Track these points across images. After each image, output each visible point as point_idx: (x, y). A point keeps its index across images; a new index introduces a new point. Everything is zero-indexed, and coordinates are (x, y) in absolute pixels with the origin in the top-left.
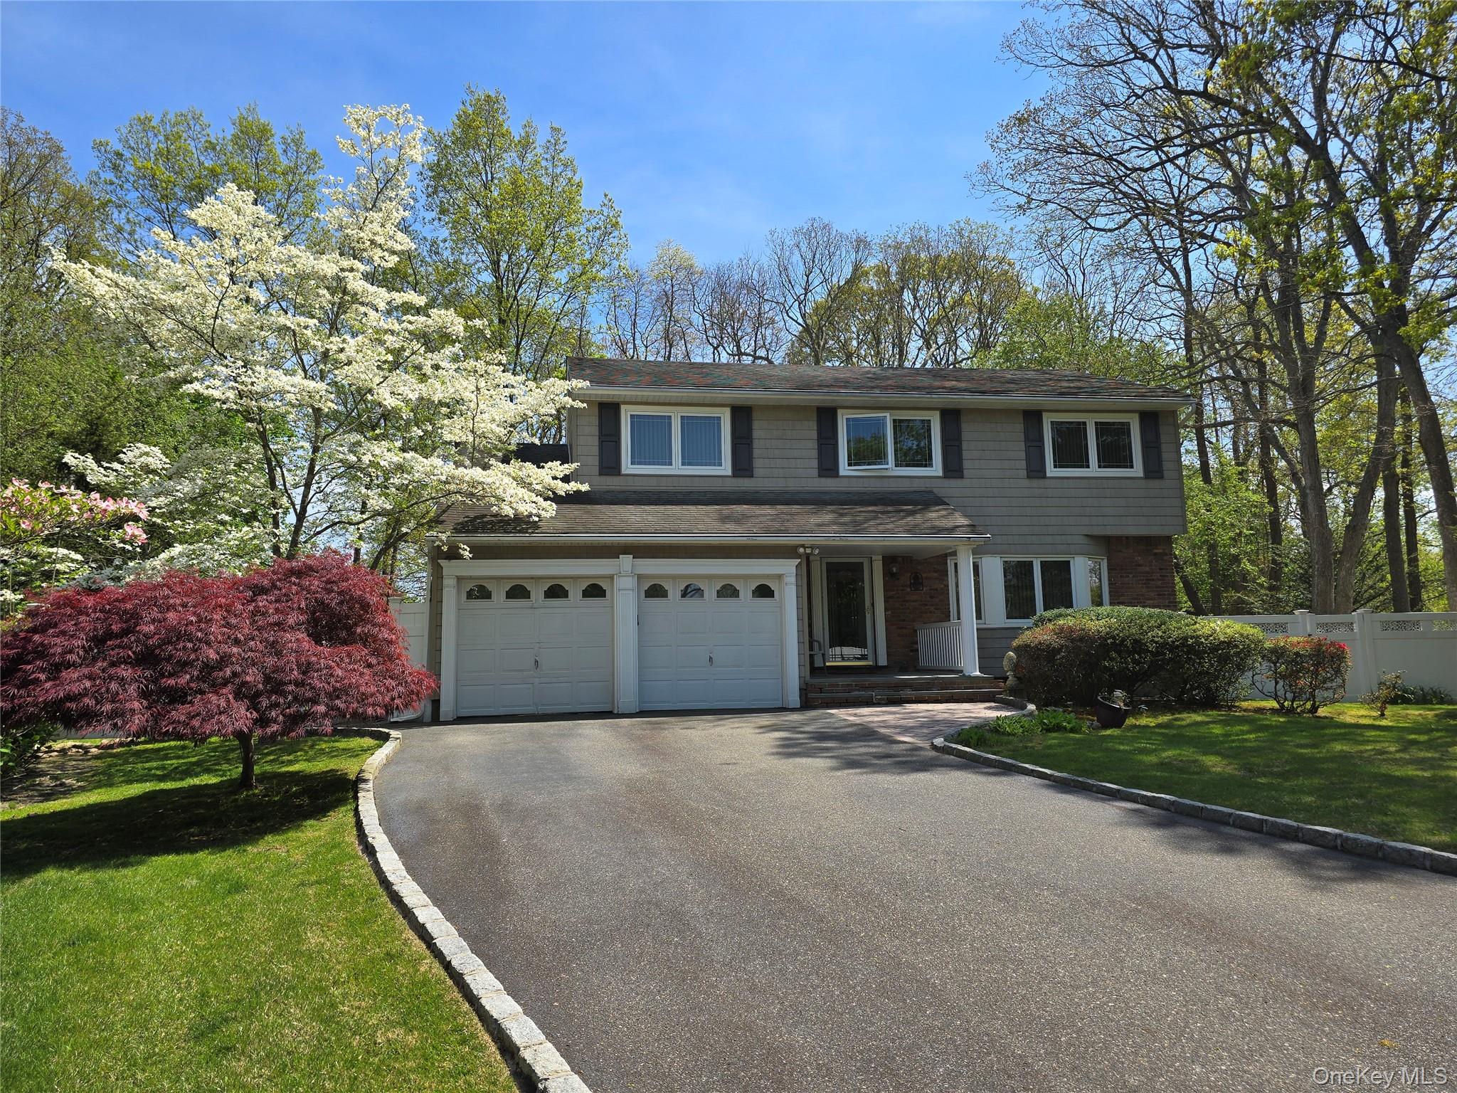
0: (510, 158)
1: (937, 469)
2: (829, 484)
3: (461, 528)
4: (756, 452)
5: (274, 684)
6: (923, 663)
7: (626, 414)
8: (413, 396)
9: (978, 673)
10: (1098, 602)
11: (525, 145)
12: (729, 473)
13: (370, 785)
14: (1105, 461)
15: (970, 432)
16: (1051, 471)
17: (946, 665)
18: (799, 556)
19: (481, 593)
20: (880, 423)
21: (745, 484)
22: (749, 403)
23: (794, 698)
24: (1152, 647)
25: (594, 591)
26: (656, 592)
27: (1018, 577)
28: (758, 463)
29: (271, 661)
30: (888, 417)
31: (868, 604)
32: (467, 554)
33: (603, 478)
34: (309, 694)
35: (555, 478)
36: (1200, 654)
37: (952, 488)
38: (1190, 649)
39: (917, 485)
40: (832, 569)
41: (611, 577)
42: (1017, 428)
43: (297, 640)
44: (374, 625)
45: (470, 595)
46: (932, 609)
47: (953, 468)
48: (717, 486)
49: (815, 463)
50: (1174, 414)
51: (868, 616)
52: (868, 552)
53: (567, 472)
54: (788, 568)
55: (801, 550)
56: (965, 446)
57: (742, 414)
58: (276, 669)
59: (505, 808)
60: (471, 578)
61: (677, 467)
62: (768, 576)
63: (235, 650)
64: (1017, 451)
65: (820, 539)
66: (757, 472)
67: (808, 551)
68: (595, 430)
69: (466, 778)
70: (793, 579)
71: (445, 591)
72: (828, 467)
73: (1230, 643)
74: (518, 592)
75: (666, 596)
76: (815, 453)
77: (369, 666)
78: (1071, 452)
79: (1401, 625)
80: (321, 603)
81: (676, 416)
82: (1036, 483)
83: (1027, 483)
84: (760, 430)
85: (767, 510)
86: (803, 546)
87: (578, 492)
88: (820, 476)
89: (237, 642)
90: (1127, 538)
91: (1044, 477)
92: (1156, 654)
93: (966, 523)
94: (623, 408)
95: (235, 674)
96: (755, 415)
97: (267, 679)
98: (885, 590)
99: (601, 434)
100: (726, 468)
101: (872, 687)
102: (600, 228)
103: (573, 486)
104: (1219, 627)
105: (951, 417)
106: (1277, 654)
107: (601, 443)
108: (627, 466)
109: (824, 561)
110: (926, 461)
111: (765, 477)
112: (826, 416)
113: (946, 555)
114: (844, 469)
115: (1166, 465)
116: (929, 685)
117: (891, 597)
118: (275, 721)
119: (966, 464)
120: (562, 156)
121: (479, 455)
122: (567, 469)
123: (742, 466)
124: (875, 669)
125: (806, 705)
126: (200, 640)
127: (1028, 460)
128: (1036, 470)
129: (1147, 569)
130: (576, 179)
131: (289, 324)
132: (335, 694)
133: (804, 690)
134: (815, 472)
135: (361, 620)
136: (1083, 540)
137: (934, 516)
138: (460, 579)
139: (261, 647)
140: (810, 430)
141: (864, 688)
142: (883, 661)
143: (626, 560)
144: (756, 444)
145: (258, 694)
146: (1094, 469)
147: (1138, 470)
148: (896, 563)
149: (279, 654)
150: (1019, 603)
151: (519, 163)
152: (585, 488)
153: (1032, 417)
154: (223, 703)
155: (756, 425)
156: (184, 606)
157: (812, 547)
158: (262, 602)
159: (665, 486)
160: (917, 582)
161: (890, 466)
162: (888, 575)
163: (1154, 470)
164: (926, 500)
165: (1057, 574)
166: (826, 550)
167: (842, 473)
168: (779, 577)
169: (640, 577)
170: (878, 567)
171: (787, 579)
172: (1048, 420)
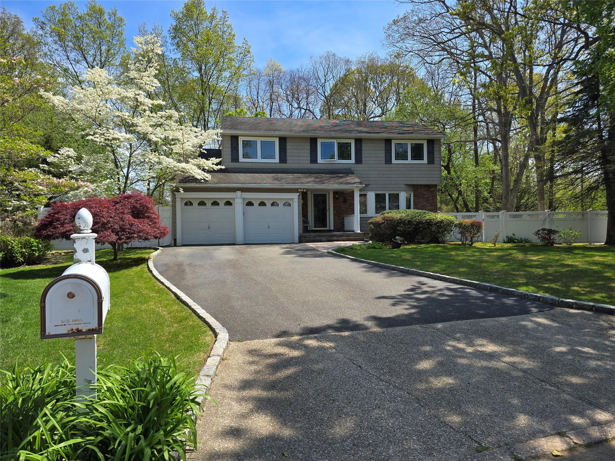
0: (206, 24)
1: (353, 161)
2: (314, 166)
3: (182, 181)
4: (288, 154)
5: (123, 229)
6: (346, 228)
7: (241, 140)
8: (163, 137)
9: (359, 232)
10: (408, 207)
11: (213, 17)
12: (278, 162)
13: (152, 259)
14: (413, 158)
15: (365, 147)
16: (394, 161)
17: (351, 229)
18: (299, 192)
19: (189, 203)
20: (332, 144)
21: (283, 166)
22: (286, 136)
23: (297, 240)
24: (415, 223)
25: (229, 203)
26: (250, 204)
27: (380, 198)
28: (288, 158)
29: (121, 223)
30: (335, 141)
31: (328, 208)
32: (182, 192)
33: (232, 163)
34: (132, 232)
35: (213, 164)
36: (431, 225)
37: (357, 168)
38: (429, 223)
39: (345, 167)
41: (234, 199)
42: (383, 145)
43: (128, 217)
44: (150, 213)
45: (186, 204)
46: (350, 210)
47: (359, 160)
48: (273, 166)
49: (309, 158)
50: (440, 140)
51: (328, 213)
52: (328, 191)
53: (218, 162)
54: (295, 196)
55: (300, 190)
56: (363, 152)
57: (283, 140)
58: (123, 225)
59: (190, 265)
60: (186, 198)
61: (259, 160)
62: (289, 199)
63: (111, 219)
64: (382, 154)
65: (310, 186)
66: (288, 161)
67: (302, 190)
68: (230, 146)
69: (180, 259)
70: (297, 200)
71: (177, 203)
72: (314, 160)
73: (442, 222)
74: (202, 203)
75: (253, 205)
76: (309, 155)
77: (150, 225)
78: (402, 156)
79: (515, 216)
80: (134, 207)
81: (259, 140)
82: (388, 165)
83: (385, 165)
84: (289, 146)
85: (290, 176)
86: (300, 189)
87: (221, 169)
88: (311, 163)
89: (111, 217)
90: (421, 185)
91: (391, 163)
92: (416, 225)
93: (358, 181)
94: (240, 137)
95: (111, 226)
96: (287, 140)
97: (121, 228)
98: (334, 204)
99: (232, 147)
100: (277, 160)
101: (323, 236)
102: (242, 53)
103: (219, 167)
104: (440, 216)
105: (359, 141)
106: (460, 225)
107: (232, 150)
108: (241, 159)
109: (313, 193)
110: (349, 158)
111: (291, 164)
112: (313, 141)
114: (320, 160)
115: (436, 159)
116: (342, 236)
117: (336, 206)
118: (123, 239)
119: (363, 159)
120: (227, 23)
121: (185, 158)
122: (218, 160)
123: (283, 159)
124: (330, 231)
125: (300, 241)
126: (101, 217)
127: (386, 157)
128: (388, 161)
129: (427, 196)
130: (233, 33)
132: (140, 232)
133: (300, 237)
134: (309, 162)
135: (147, 212)
136: (404, 186)
137: (349, 179)
138: (182, 199)
139: (118, 219)
140: (307, 146)
141: (320, 236)
142: (332, 228)
143: (239, 193)
144: (288, 151)
145: (118, 232)
146: (409, 161)
147: (425, 161)
148: (337, 194)
149: (123, 221)
150: (380, 208)
151: (209, 25)
152: (223, 167)
153: (388, 142)
154: (108, 233)
155: (288, 144)
156: (96, 207)
157: (303, 189)
158: (117, 206)
159: (254, 166)
160: (345, 201)
161: (336, 160)
162: (335, 198)
163: (431, 161)
164: (348, 172)
165: (395, 198)
166: (312, 190)
167: (319, 162)
168: (293, 199)
169: (244, 199)
170: (331, 195)
171: (295, 200)
172: (394, 143)
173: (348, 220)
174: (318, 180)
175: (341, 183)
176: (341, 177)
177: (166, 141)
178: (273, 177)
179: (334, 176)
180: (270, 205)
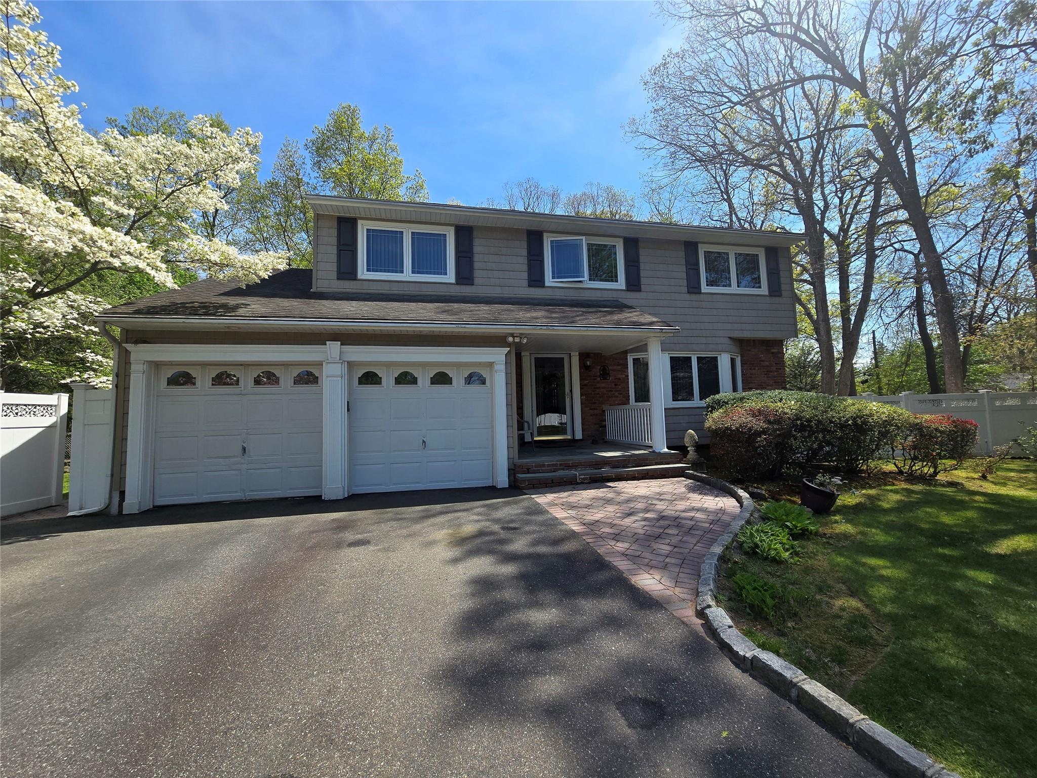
1: (621, 284)
2: (536, 293)
4: (477, 265)
6: (609, 437)
7: (362, 227)
9: (666, 450)
10: (735, 387)
12: (453, 281)
14: (741, 282)
15: (647, 257)
16: (705, 288)
18: (508, 345)
19: (182, 378)
20: (577, 247)
21: (466, 290)
22: (471, 224)
23: (502, 480)
25: (306, 378)
26: (369, 378)
27: (680, 369)
28: (478, 274)
30: (584, 241)
31: (567, 390)
33: (341, 283)
37: (631, 298)
39: (607, 296)
40: (540, 363)
41: (320, 364)
42: (681, 255)
46: (616, 394)
47: (633, 284)
48: (443, 291)
49: (525, 275)
50: (788, 249)
51: (568, 401)
52: (568, 349)
54: (498, 356)
55: (511, 339)
56: (642, 266)
57: (465, 234)
60: (171, 364)
61: (407, 275)
62: (480, 364)
64: (680, 272)
65: (529, 327)
66: (476, 281)
67: (517, 340)
68: (334, 240)
70: (503, 367)
71: (133, 377)
72: (536, 280)
74: (226, 378)
75: (380, 383)
76: (525, 267)
78: (718, 276)
81: (407, 231)
82: (694, 297)
83: (687, 296)
84: (479, 246)
85: (484, 307)
86: (512, 335)
88: (530, 286)
90: (754, 341)
91: (700, 293)
94: (360, 222)
96: (475, 234)
98: (581, 379)
99: (339, 243)
100: (450, 277)
101: (575, 466)
102: (413, 188)
105: (632, 243)
107: (339, 252)
108: (363, 273)
109: (533, 356)
110: (613, 278)
111: (483, 286)
112: (534, 238)
113: (625, 353)
114: (549, 280)
115: (784, 287)
117: (586, 385)
119: (643, 281)
123: (465, 275)
124: (573, 445)
125: (514, 490)
127: (688, 279)
128: (694, 287)
129: (767, 363)
133: (513, 471)
134: (526, 283)
136: (728, 341)
137: (627, 315)
138: (157, 366)
140: (521, 249)
141: (568, 467)
142: (579, 436)
143: (334, 347)
144: (476, 258)
146: (734, 288)
147: (764, 290)
150: (681, 389)
153: (692, 246)
155: (477, 242)
157: (519, 337)
159: (395, 290)
160: (605, 374)
161: (585, 280)
162: (584, 367)
163: (775, 290)
164: (618, 306)
165: (709, 367)
166: (537, 343)
167: (547, 284)
168: (491, 365)
169: (351, 365)
170: (575, 360)
171: (497, 367)
172: (702, 250)
173: (614, 416)
174: (554, 315)
175: (618, 323)
176: (611, 313)
178: (438, 308)
179: (591, 310)
180: (428, 381)
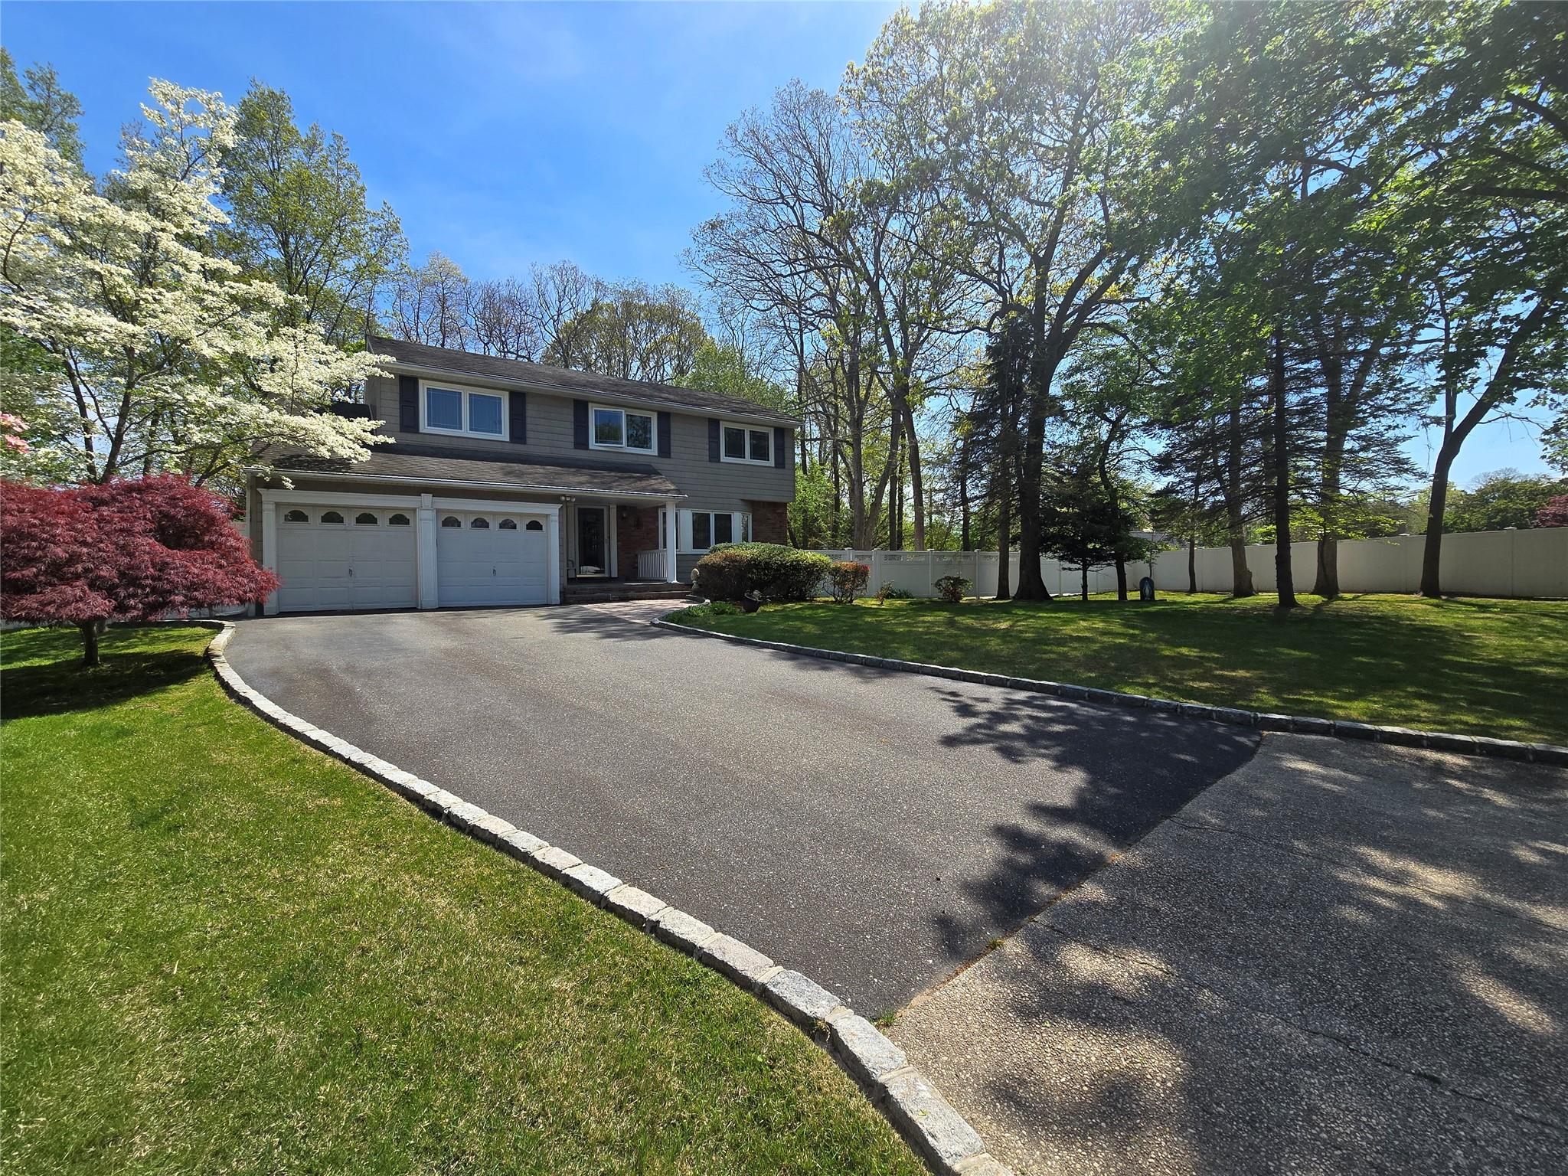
0: (297, 154)
1: (654, 451)
2: (581, 454)
3: (279, 463)
4: (529, 427)
5: (130, 578)
6: (640, 575)
7: (423, 386)
8: (231, 351)
9: (676, 581)
10: (745, 539)
11: (311, 147)
12: (508, 439)
13: (223, 659)
14: (754, 456)
15: (676, 429)
16: (723, 458)
17: (656, 577)
18: (560, 502)
19: (297, 516)
20: (618, 416)
21: (519, 448)
22: (523, 390)
23: (556, 597)
24: (775, 566)
25: (399, 519)
26: (451, 522)
27: (700, 523)
28: (529, 434)
29: (125, 560)
30: (623, 412)
31: (606, 537)
32: (289, 485)
33: (404, 435)
34: (167, 587)
35: (364, 431)
36: (798, 571)
37: (663, 464)
38: (796, 567)
39: (641, 460)
40: (583, 513)
41: (414, 510)
42: (705, 429)
43: (147, 545)
44: (221, 535)
45: (287, 518)
46: (648, 541)
47: (665, 451)
48: (498, 448)
49: (571, 438)
50: (793, 431)
51: (606, 546)
52: (607, 502)
53: (374, 427)
54: (553, 510)
55: (563, 498)
56: (672, 437)
57: (518, 399)
58: (131, 567)
59: (350, 669)
60: (288, 504)
61: (465, 432)
62: (538, 515)
63: (85, 550)
64: (704, 443)
65: (577, 490)
66: (529, 441)
67: (568, 499)
68: (397, 397)
70: (557, 518)
71: (265, 514)
72: (581, 442)
73: (814, 565)
74: (332, 517)
75: (459, 526)
76: (571, 431)
77: (221, 567)
78: (735, 449)
79: (892, 557)
80: (166, 516)
81: (465, 393)
82: (714, 465)
83: (709, 464)
84: (531, 411)
85: (539, 469)
86: (564, 495)
87: (385, 444)
88: (575, 448)
89: (84, 543)
90: (764, 502)
91: (719, 461)
92: (777, 570)
93: (673, 487)
94: (420, 381)
95: (87, 570)
96: (528, 399)
97: (122, 575)
98: (618, 528)
99: (403, 400)
100: (505, 436)
101: (609, 590)
102: (381, 230)
103: (381, 439)
104: (810, 556)
105: (664, 417)
106: (837, 570)
107: (402, 408)
108: (424, 427)
109: (578, 507)
110: (645, 443)
111: (533, 447)
112: (580, 407)
113: (657, 508)
114: (593, 444)
115: (787, 461)
116: (646, 589)
117: (622, 534)
118: (135, 608)
119: (673, 449)
120: (344, 161)
121: (297, 405)
122: (373, 424)
123: (518, 432)
124: (610, 579)
125: (564, 602)
126: (46, 540)
127: (710, 449)
128: (714, 457)
129: (773, 521)
130: (359, 184)
131: (98, 269)
132: (192, 587)
133: (563, 593)
134: (571, 445)
135: (207, 531)
136: (740, 502)
137: (653, 482)
138: (278, 505)
139: (111, 547)
140: (569, 415)
141: (604, 591)
142: (615, 574)
143: (427, 498)
144: (528, 421)
145: (115, 586)
146: (747, 460)
147: (771, 462)
148: (626, 510)
149: (131, 555)
150: (701, 540)
151: (305, 159)
152: (391, 441)
153: (714, 423)
154: (78, 593)
155: (529, 407)
156: (21, 511)
157: (571, 497)
158: (105, 511)
159: (455, 444)
160: (638, 525)
161: (624, 446)
162: (620, 518)
163: (780, 463)
164: (648, 471)
165: (724, 523)
166: (580, 499)
167: (591, 447)
168: (547, 516)
169: (438, 511)
170: (614, 512)
171: (552, 518)
172: (723, 426)
173: (645, 560)
174: (596, 480)
175: (644, 489)
176: (640, 479)
177: (240, 362)
178: (502, 468)
179: (626, 475)
180: (498, 526)
